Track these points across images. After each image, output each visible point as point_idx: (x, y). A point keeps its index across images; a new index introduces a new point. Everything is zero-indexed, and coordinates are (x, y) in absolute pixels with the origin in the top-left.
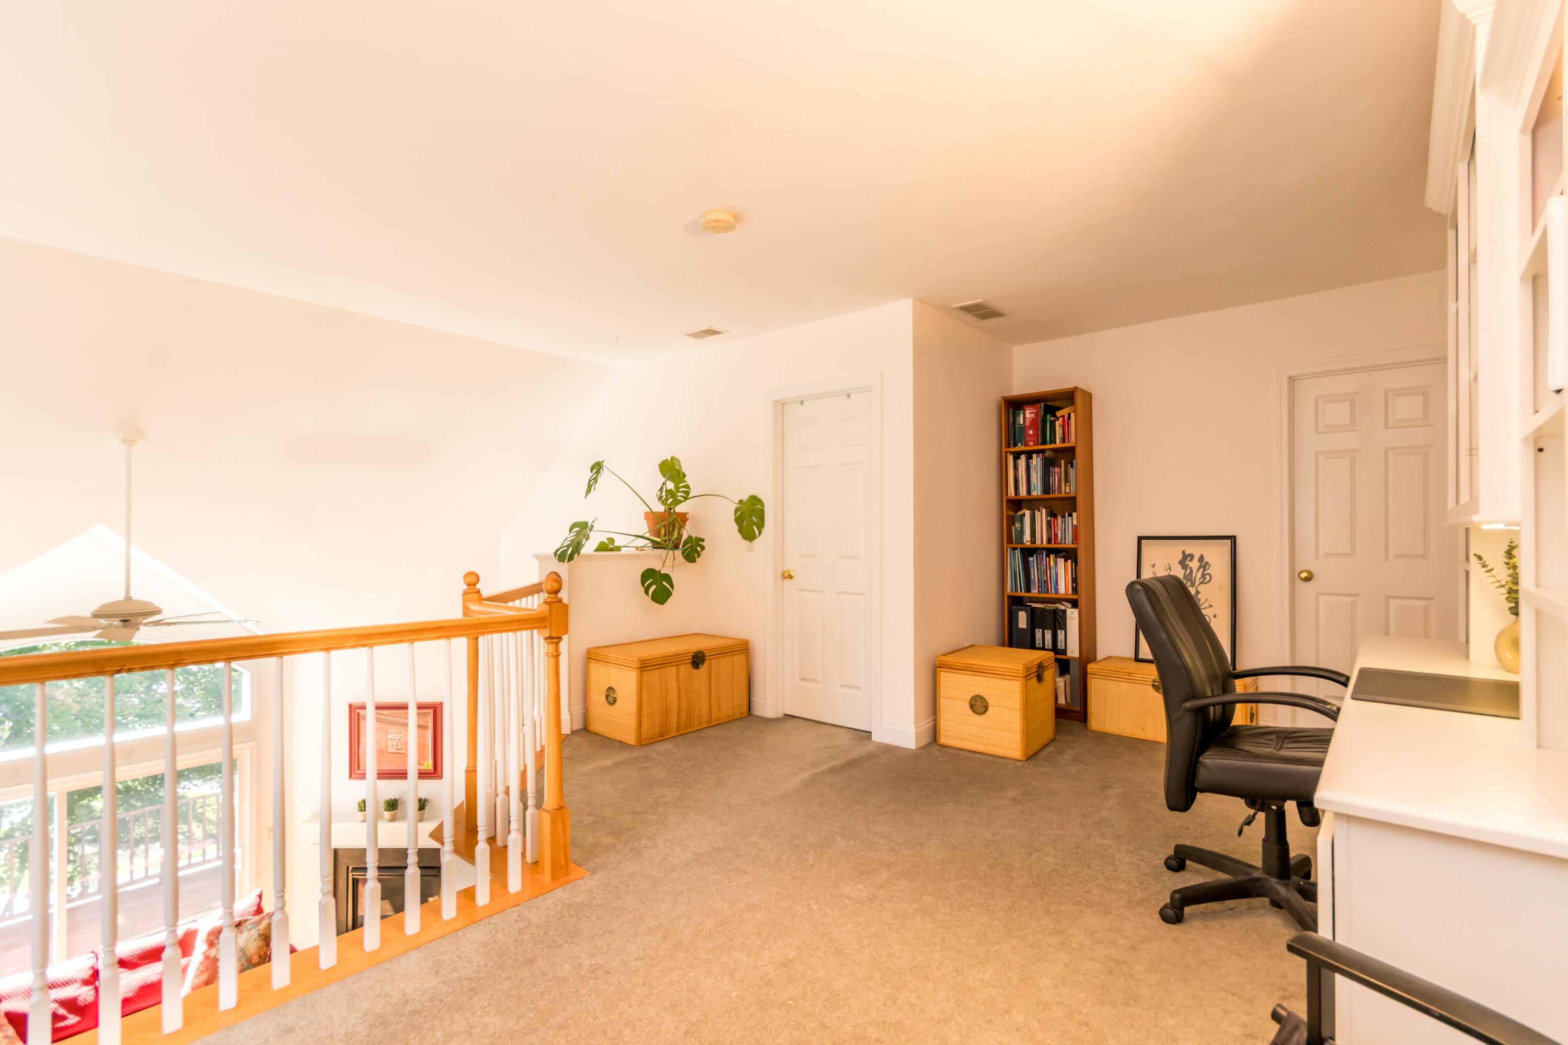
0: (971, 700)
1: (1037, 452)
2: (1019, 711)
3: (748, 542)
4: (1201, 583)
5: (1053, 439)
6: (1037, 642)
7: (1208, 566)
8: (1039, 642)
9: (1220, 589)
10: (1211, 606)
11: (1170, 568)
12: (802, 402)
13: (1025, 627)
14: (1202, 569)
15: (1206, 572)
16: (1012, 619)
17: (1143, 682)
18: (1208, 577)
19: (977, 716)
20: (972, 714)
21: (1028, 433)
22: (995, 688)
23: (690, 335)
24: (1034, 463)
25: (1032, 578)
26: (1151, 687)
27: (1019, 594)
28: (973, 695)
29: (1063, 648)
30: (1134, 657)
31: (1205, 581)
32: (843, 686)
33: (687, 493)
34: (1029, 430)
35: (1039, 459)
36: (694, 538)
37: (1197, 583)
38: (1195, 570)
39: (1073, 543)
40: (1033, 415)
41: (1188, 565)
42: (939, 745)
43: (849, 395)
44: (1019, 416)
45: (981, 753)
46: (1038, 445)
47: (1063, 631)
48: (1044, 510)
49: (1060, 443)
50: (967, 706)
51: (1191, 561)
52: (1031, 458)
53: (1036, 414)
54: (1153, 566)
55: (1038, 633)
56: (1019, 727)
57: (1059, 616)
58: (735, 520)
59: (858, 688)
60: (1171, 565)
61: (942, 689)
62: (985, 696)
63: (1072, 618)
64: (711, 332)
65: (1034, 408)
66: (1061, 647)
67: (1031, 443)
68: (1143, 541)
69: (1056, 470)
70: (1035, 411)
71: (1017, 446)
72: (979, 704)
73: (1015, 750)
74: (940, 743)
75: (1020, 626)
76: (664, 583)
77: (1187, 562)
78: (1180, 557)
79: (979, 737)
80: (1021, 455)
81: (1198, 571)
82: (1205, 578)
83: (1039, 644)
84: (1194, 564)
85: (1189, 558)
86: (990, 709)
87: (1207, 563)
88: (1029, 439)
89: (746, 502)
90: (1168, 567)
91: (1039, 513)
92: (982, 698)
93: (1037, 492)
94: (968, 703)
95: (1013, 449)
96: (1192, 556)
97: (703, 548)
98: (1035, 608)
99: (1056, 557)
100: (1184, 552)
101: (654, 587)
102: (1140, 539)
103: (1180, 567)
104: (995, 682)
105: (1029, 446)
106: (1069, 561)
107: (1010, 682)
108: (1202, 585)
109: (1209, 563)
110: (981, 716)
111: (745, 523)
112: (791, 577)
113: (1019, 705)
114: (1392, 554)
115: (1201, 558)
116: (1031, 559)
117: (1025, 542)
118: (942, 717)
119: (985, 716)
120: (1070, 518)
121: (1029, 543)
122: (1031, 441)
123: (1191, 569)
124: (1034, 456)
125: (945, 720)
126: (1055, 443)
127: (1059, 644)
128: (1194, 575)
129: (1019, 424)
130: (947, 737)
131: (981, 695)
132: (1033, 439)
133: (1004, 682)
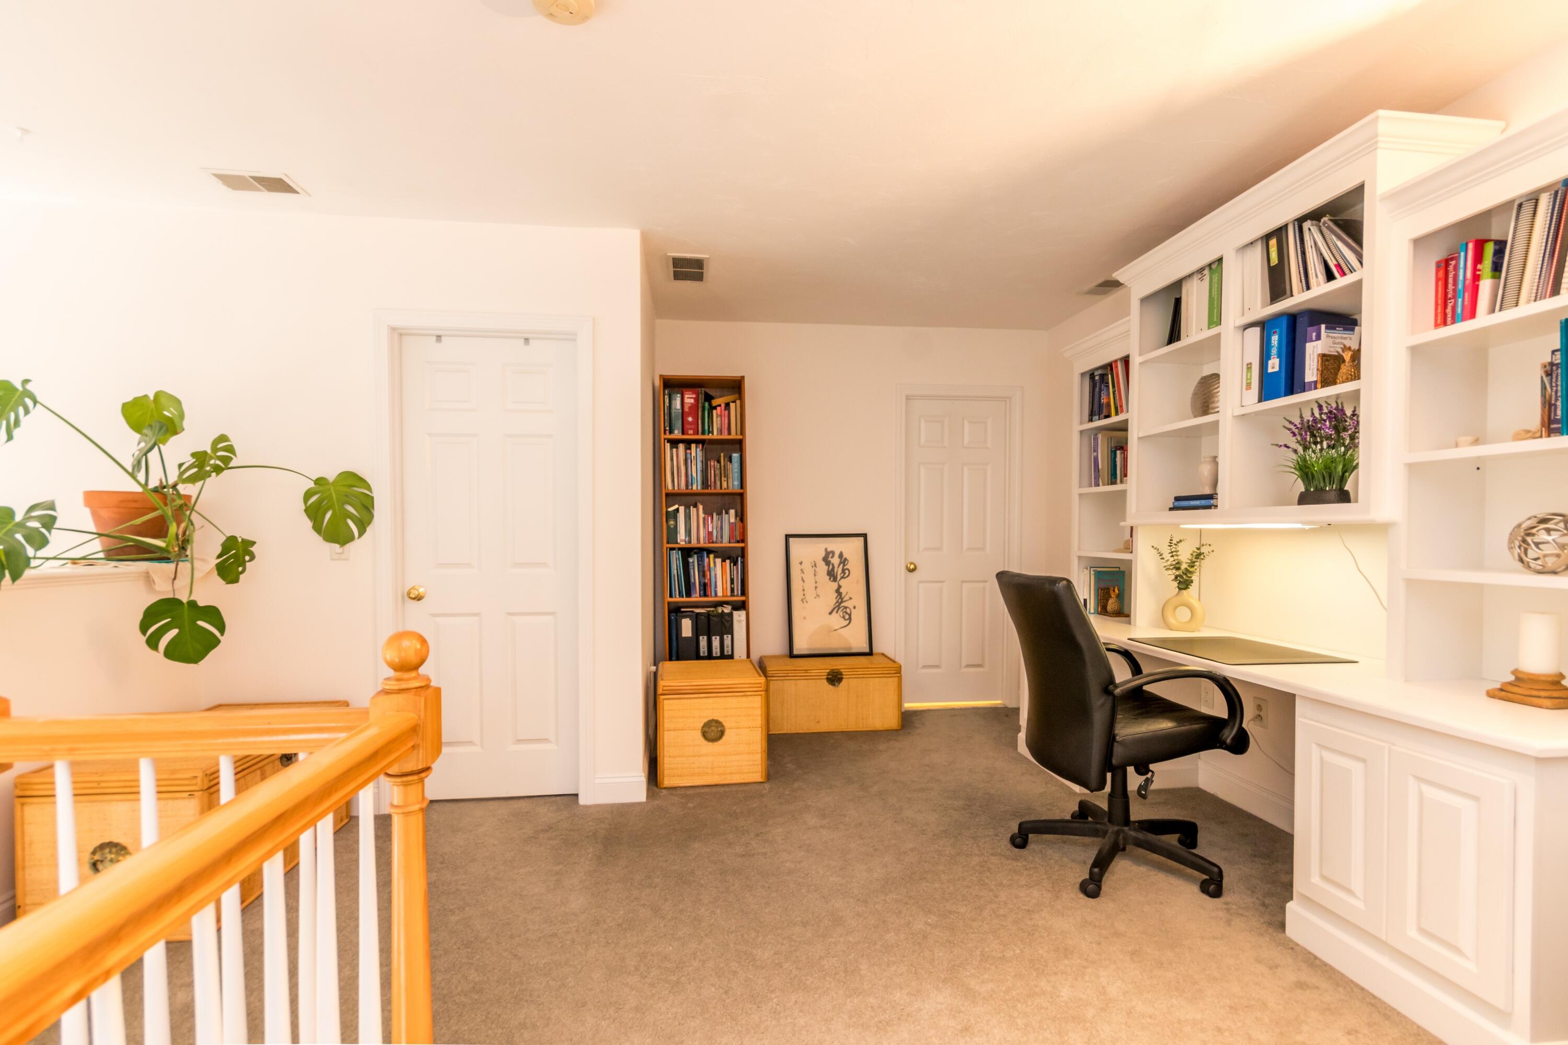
0: (703, 727)
1: (697, 442)
2: (760, 729)
3: (337, 546)
4: (842, 578)
5: (711, 430)
6: (701, 650)
7: (847, 562)
8: (703, 650)
9: (858, 582)
10: (851, 598)
11: (815, 565)
12: (439, 338)
13: (690, 635)
14: (842, 565)
15: (845, 568)
16: (674, 628)
17: (816, 678)
18: (847, 572)
19: (710, 743)
20: (705, 742)
21: (688, 421)
22: (733, 708)
23: (220, 177)
24: (693, 454)
25: (693, 580)
26: (825, 681)
27: (677, 599)
28: (706, 720)
29: (730, 653)
30: (789, 654)
31: (845, 576)
32: (519, 741)
33: (227, 460)
34: (688, 416)
35: (698, 450)
36: (240, 540)
37: (839, 577)
38: (836, 566)
39: (730, 543)
40: (692, 401)
41: (830, 561)
42: (665, 788)
43: (527, 340)
44: (676, 400)
45: (716, 785)
46: (698, 434)
47: (730, 636)
48: (701, 507)
49: (718, 434)
50: (698, 734)
51: (832, 557)
52: (690, 449)
53: (697, 400)
54: (801, 563)
55: (703, 641)
56: (760, 746)
57: (725, 620)
58: (306, 511)
59: (546, 740)
60: (816, 562)
61: (666, 721)
62: (720, 720)
63: (739, 621)
64: (278, 185)
65: (693, 393)
66: (728, 652)
67: (691, 432)
68: (791, 540)
69: (712, 463)
70: (694, 396)
71: (674, 433)
72: (714, 731)
73: (756, 772)
74: (665, 786)
75: (684, 635)
76: (200, 623)
77: (829, 559)
78: (823, 554)
79: (713, 768)
80: (678, 443)
81: (839, 567)
82: (845, 573)
83: (704, 652)
84: (835, 561)
85: (831, 555)
86: (727, 733)
87: (846, 559)
88: (688, 427)
89: (335, 481)
90: (813, 564)
91: (695, 509)
92: (717, 722)
93: (697, 487)
94: (700, 731)
95: (668, 436)
96: (833, 553)
97: (253, 558)
98: (698, 614)
99: (715, 557)
100: (826, 549)
101: (174, 632)
102: (788, 537)
103: (823, 563)
104: (732, 702)
105: (688, 434)
106: (728, 561)
107: (751, 698)
108: (843, 580)
109: (848, 558)
110: (715, 743)
111: (328, 515)
112: (419, 598)
113: (760, 723)
114: (965, 548)
115: (841, 555)
116: (691, 560)
117: (679, 541)
118: (666, 753)
119: (720, 742)
120: (727, 516)
121: (684, 543)
122: (691, 429)
123: (833, 565)
124: (693, 446)
125: (670, 757)
126: (713, 434)
127: (726, 649)
128: (836, 570)
129: (676, 409)
130: (674, 776)
131: (716, 719)
132: (693, 427)
133: (744, 699)
